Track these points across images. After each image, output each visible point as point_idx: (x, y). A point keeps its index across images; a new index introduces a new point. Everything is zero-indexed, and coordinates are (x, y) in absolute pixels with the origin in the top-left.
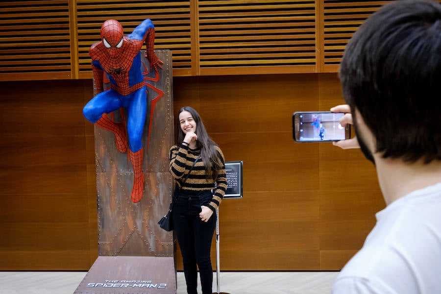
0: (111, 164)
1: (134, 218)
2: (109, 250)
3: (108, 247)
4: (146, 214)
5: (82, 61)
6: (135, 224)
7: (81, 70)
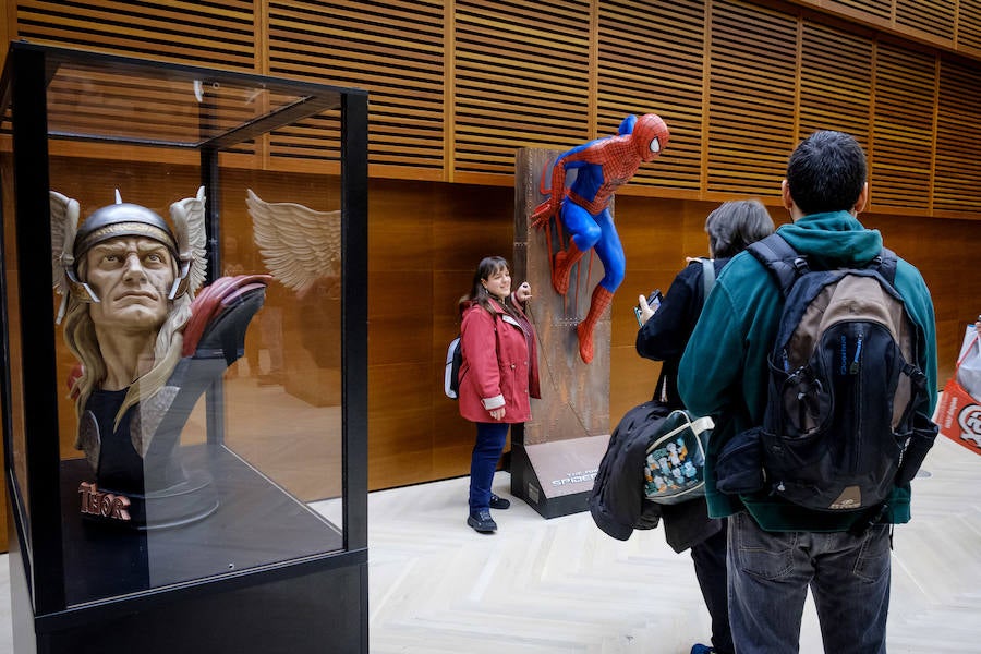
0: (545, 311)
1: (569, 386)
2: (537, 435)
3: (537, 431)
4: (582, 379)
5: (459, 155)
6: (569, 394)
7: (457, 168)
